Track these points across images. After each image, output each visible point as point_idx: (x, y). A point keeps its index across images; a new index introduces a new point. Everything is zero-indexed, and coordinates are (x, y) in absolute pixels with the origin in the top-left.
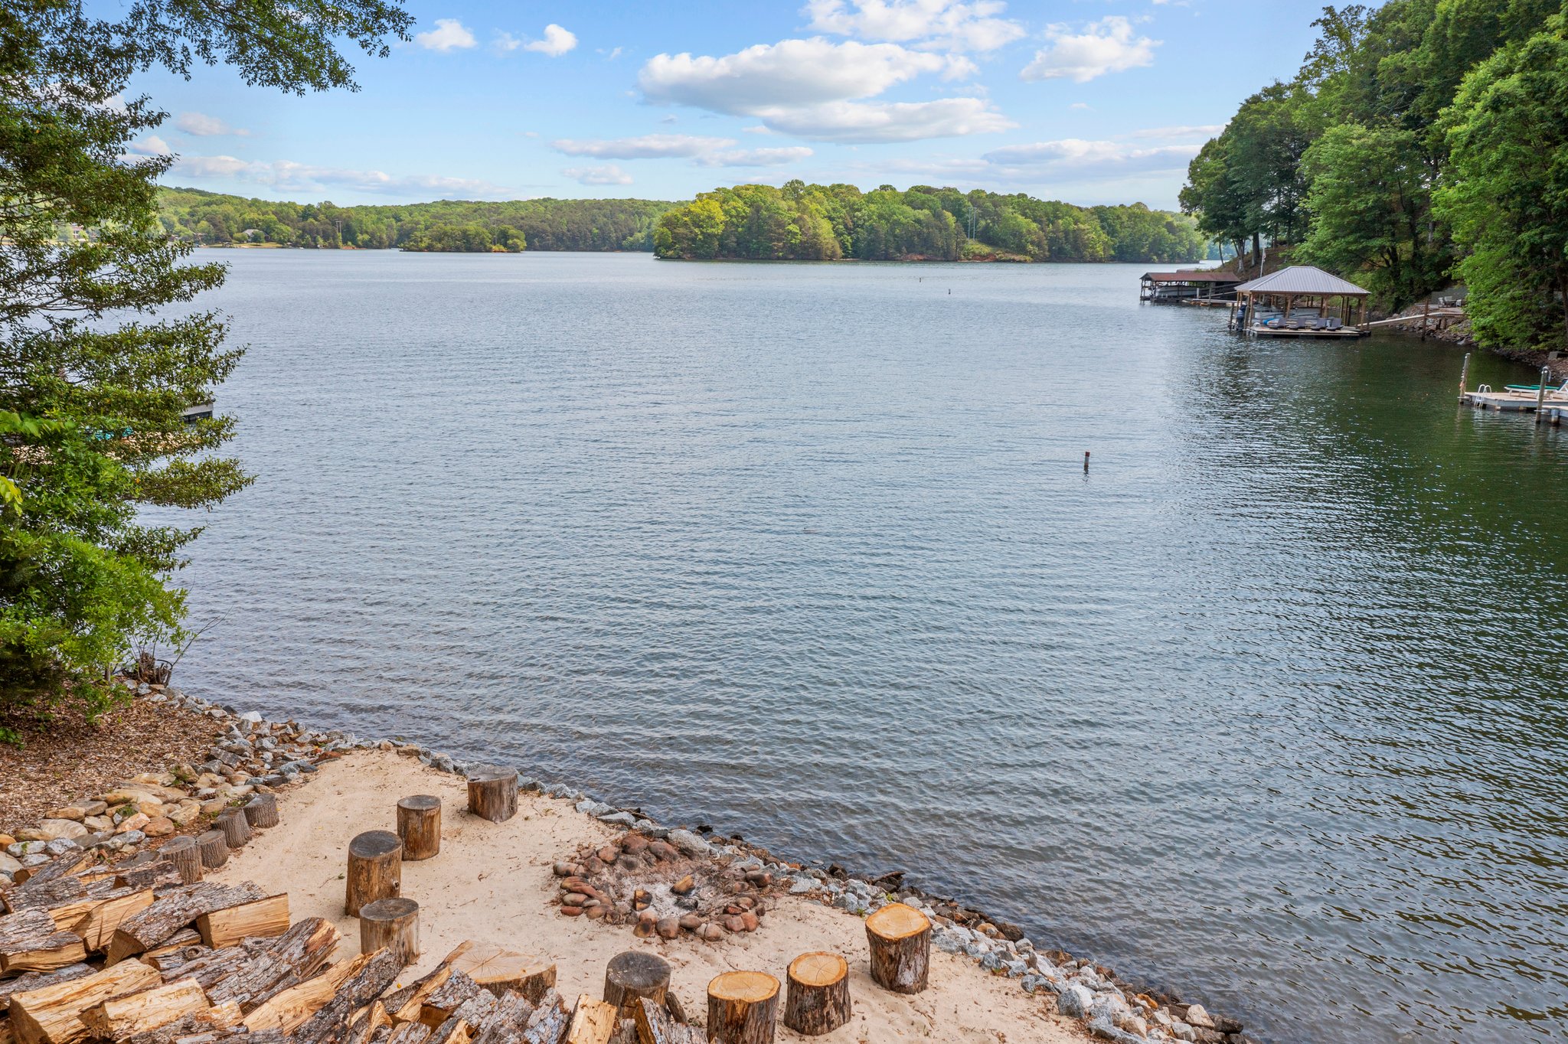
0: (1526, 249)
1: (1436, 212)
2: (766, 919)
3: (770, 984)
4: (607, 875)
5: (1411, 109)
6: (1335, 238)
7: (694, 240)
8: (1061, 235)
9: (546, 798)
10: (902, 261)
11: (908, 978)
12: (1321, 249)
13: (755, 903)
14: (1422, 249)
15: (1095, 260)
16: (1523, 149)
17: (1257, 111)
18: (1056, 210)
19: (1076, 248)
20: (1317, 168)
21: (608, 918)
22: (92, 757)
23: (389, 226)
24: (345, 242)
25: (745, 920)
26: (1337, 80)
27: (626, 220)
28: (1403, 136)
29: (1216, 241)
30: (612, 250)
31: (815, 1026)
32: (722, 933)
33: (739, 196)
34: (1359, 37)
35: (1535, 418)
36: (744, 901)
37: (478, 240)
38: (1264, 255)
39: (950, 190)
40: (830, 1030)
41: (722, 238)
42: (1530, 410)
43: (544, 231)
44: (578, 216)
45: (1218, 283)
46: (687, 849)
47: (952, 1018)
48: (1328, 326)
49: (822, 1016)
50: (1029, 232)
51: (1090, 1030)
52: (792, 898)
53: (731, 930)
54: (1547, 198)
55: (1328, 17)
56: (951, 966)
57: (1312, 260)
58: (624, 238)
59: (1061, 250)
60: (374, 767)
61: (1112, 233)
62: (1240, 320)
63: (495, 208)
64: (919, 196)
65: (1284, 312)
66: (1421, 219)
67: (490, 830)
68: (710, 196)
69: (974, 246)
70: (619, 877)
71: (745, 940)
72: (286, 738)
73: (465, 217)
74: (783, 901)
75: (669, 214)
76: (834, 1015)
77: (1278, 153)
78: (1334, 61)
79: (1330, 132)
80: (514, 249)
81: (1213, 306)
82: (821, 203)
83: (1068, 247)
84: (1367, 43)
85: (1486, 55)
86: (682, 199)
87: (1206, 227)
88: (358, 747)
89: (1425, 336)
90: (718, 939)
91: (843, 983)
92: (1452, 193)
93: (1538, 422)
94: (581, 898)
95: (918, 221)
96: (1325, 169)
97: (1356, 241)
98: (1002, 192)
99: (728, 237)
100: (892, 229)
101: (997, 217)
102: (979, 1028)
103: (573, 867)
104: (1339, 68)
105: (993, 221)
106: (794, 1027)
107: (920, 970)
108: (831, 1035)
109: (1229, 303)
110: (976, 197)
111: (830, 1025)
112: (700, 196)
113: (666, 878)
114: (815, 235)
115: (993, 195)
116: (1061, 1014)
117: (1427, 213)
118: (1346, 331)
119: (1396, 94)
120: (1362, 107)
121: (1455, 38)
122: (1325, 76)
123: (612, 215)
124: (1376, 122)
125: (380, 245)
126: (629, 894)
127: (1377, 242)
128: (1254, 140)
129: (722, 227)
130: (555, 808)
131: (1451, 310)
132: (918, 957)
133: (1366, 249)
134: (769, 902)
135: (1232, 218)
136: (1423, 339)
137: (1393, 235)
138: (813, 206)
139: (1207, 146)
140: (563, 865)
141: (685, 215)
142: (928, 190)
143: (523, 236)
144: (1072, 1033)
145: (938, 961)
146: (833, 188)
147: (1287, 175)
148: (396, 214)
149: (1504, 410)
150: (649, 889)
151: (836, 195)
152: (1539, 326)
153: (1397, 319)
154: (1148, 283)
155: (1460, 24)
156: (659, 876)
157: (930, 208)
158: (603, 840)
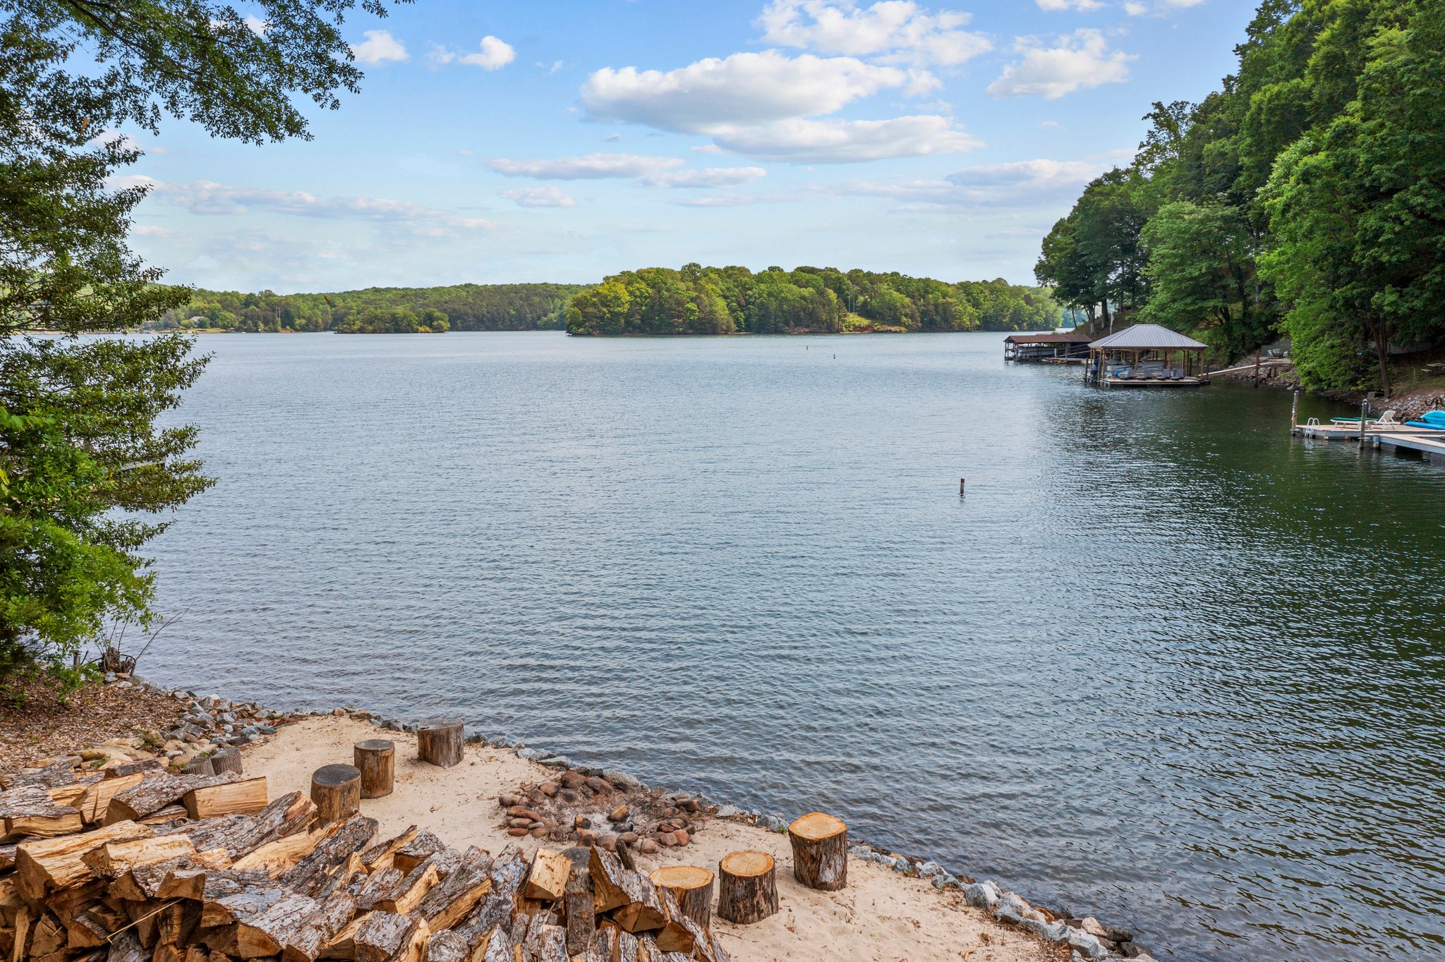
0: (1341, 302)
1: (1261, 274)
2: (697, 837)
3: (705, 875)
4: (548, 806)
5: (1234, 188)
6: (1174, 301)
7: (602, 318)
8: (931, 308)
9: (489, 748)
10: (790, 334)
11: (829, 876)
12: (1162, 310)
13: (685, 824)
14: (1251, 308)
15: (962, 329)
16: (1333, 215)
17: (1101, 193)
18: (927, 286)
19: (946, 320)
20: (1154, 241)
21: (552, 836)
22: (65, 728)
23: (325, 312)
24: (284, 326)
25: (677, 836)
26: (1169, 166)
27: (540, 303)
28: (1229, 211)
29: (1069, 308)
30: (528, 329)
31: (747, 915)
32: (657, 848)
33: (642, 278)
34: (1184, 129)
35: (1359, 446)
36: (676, 822)
37: (405, 323)
38: (1112, 319)
39: (831, 270)
40: (760, 918)
41: (628, 316)
42: (1354, 439)
43: (466, 314)
44: (496, 300)
45: (1073, 344)
46: (621, 784)
47: (871, 909)
48: (1172, 376)
49: (752, 905)
50: (903, 306)
51: (996, 917)
52: (719, 821)
53: (665, 844)
54: (1355, 259)
55: (1157, 111)
56: (867, 870)
57: (1155, 319)
58: (539, 318)
59: (932, 322)
60: (329, 729)
61: (976, 305)
62: (1094, 373)
63: (421, 293)
64: (805, 274)
65: (1132, 365)
66: (1247, 283)
67: (439, 773)
68: (616, 279)
69: (854, 319)
70: (560, 808)
71: (679, 853)
72: (245, 714)
73: (394, 302)
74: (711, 823)
75: (579, 295)
76: (763, 905)
77: (1119, 229)
78: (1165, 149)
79: (1162, 210)
80: (439, 330)
81: (1069, 364)
82: (716, 284)
83: (938, 318)
84: (1192, 133)
85: (1297, 137)
86: (591, 283)
87: (1060, 295)
88: (313, 714)
89: (1258, 383)
90: (653, 851)
91: (770, 875)
92: (1273, 257)
93: (1362, 448)
94: (527, 821)
95: (804, 298)
96: (1161, 241)
97: (1193, 303)
98: (877, 270)
99: (633, 316)
100: (781, 305)
101: (874, 294)
102: (895, 916)
103: (518, 798)
104: (1169, 155)
105: (871, 297)
106: (727, 918)
107: (839, 869)
108: (761, 923)
109: (1084, 361)
110: (855, 275)
111: (761, 915)
112: (607, 279)
113: (603, 809)
114: (712, 312)
115: (869, 274)
116: (968, 905)
117: (1253, 277)
118: (1188, 380)
119: (1220, 175)
120: (1190, 187)
121: (1269, 122)
122: (1158, 161)
123: (528, 298)
124: (1203, 200)
125: (316, 329)
126: (570, 821)
127: (1211, 303)
128: (1098, 218)
129: (627, 306)
130: (497, 755)
131: (1279, 361)
132: (837, 857)
133: (1201, 309)
134: (699, 824)
135: (1083, 287)
136: (1256, 386)
137: (1225, 297)
138: (709, 286)
139: (1057, 225)
140: (508, 796)
141: (594, 296)
142: (812, 271)
143: (447, 318)
144: (980, 921)
145: (856, 868)
146: (726, 269)
147: (1129, 249)
148: (329, 299)
149: (1330, 439)
150: (589, 817)
151: (730, 276)
152: (1356, 370)
153: (1231, 369)
154: (1011, 346)
155: (1271, 111)
156: (596, 807)
157: (813, 286)
158: (545, 778)
